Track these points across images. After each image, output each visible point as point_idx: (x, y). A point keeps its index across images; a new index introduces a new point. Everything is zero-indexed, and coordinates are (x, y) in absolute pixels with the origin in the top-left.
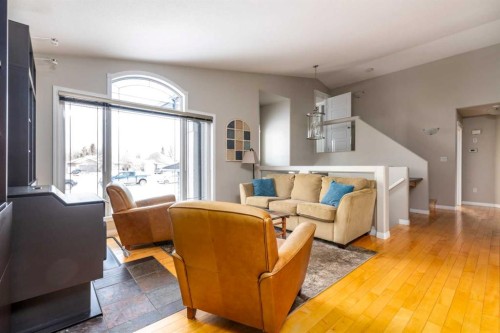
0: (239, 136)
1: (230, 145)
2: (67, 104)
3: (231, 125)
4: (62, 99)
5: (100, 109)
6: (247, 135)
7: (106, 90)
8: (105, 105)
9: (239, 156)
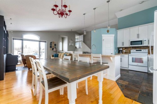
0: (53, 45)
1: (51, 47)
2: (14, 40)
3: (51, 43)
4: (13, 39)
5: (21, 41)
6: (55, 45)
7: (22, 37)
8: (22, 40)
9: (53, 49)
